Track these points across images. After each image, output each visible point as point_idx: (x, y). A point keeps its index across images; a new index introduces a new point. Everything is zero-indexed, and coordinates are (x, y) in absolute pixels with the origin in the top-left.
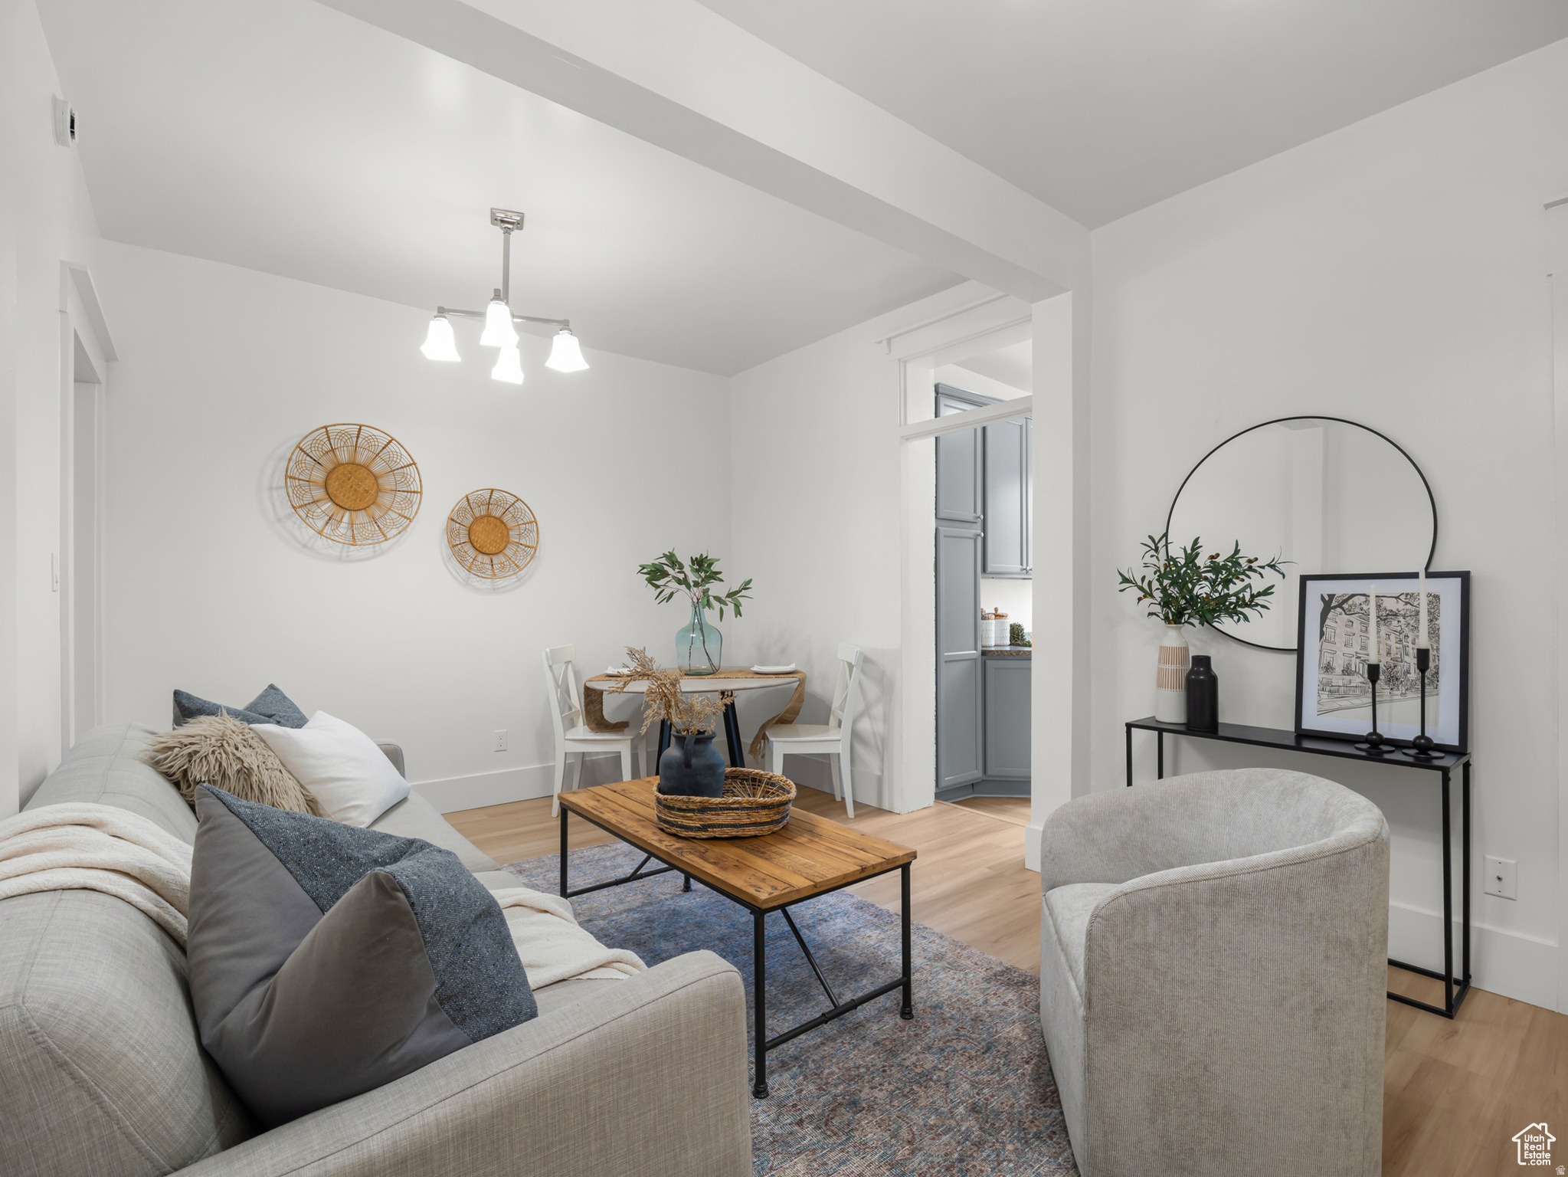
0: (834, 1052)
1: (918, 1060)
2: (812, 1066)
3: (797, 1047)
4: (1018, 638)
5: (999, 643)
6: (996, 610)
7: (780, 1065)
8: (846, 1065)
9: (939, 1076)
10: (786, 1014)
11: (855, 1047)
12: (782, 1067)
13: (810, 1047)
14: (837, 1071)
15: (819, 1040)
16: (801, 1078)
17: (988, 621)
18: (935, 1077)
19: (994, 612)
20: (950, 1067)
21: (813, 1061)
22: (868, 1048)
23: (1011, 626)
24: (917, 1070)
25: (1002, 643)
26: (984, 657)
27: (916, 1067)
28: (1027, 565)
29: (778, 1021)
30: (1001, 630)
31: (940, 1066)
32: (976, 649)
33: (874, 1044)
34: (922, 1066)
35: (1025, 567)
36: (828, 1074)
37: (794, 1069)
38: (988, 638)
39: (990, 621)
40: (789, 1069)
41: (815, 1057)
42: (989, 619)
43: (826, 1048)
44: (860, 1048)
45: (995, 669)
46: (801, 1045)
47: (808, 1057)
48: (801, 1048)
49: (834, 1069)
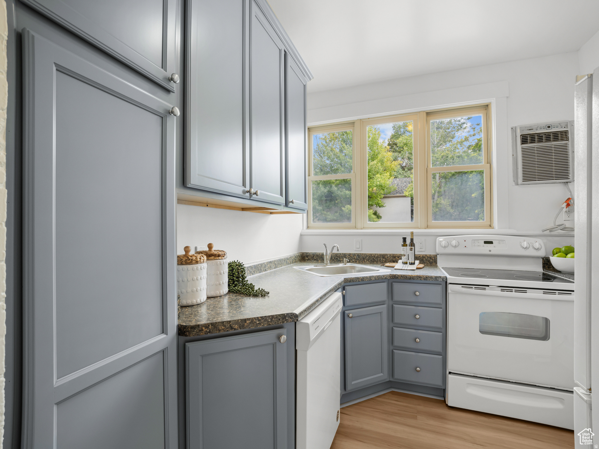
4: (238, 281)
5: (212, 294)
6: (210, 246)
17: (195, 266)
19: (207, 249)
23: (230, 265)
25: (218, 293)
26: (183, 338)
28: (251, 187)
30: (214, 275)
32: (164, 331)
35: (248, 189)
38: (195, 292)
39: (199, 266)
42: (197, 262)
45: (203, 356)
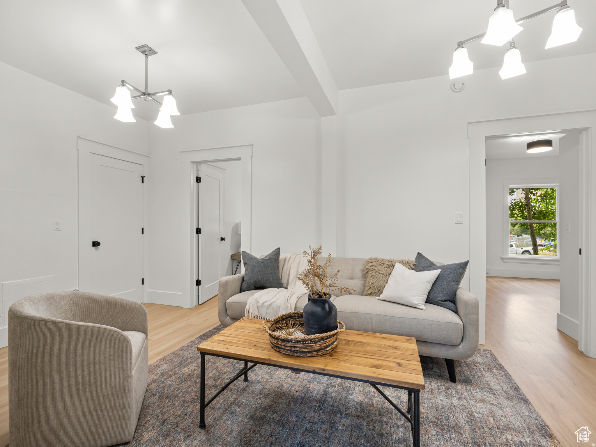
0: (229, 399)
1: (195, 407)
2: (235, 392)
3: (244, 396)
7: (245, 389)
8: (223, 396)
9: (187, 404)
10: (257, 407)
11: (222, 404)
12: (244, 389)
13: (239, 398)
14: (225, 394)
15: (237, 402)
16: (236, 388)
18: (189, 403)
20: (183, 409)
21: (235, 394)
22: (217, 406)
24: (196, 403)
27: (196, 404)
29: (257, 403)
31: (187, 407)
33: (215, 408)
34: (194, 405)
36: (228, 392)
37: (240, 390)
40: (242, 389)
41: (235, 395)
43: (233, 400)
44: (220, 404)
46: (242, 397)
47: (237, 394)
48: (242, 396)
49: (226, 394)
